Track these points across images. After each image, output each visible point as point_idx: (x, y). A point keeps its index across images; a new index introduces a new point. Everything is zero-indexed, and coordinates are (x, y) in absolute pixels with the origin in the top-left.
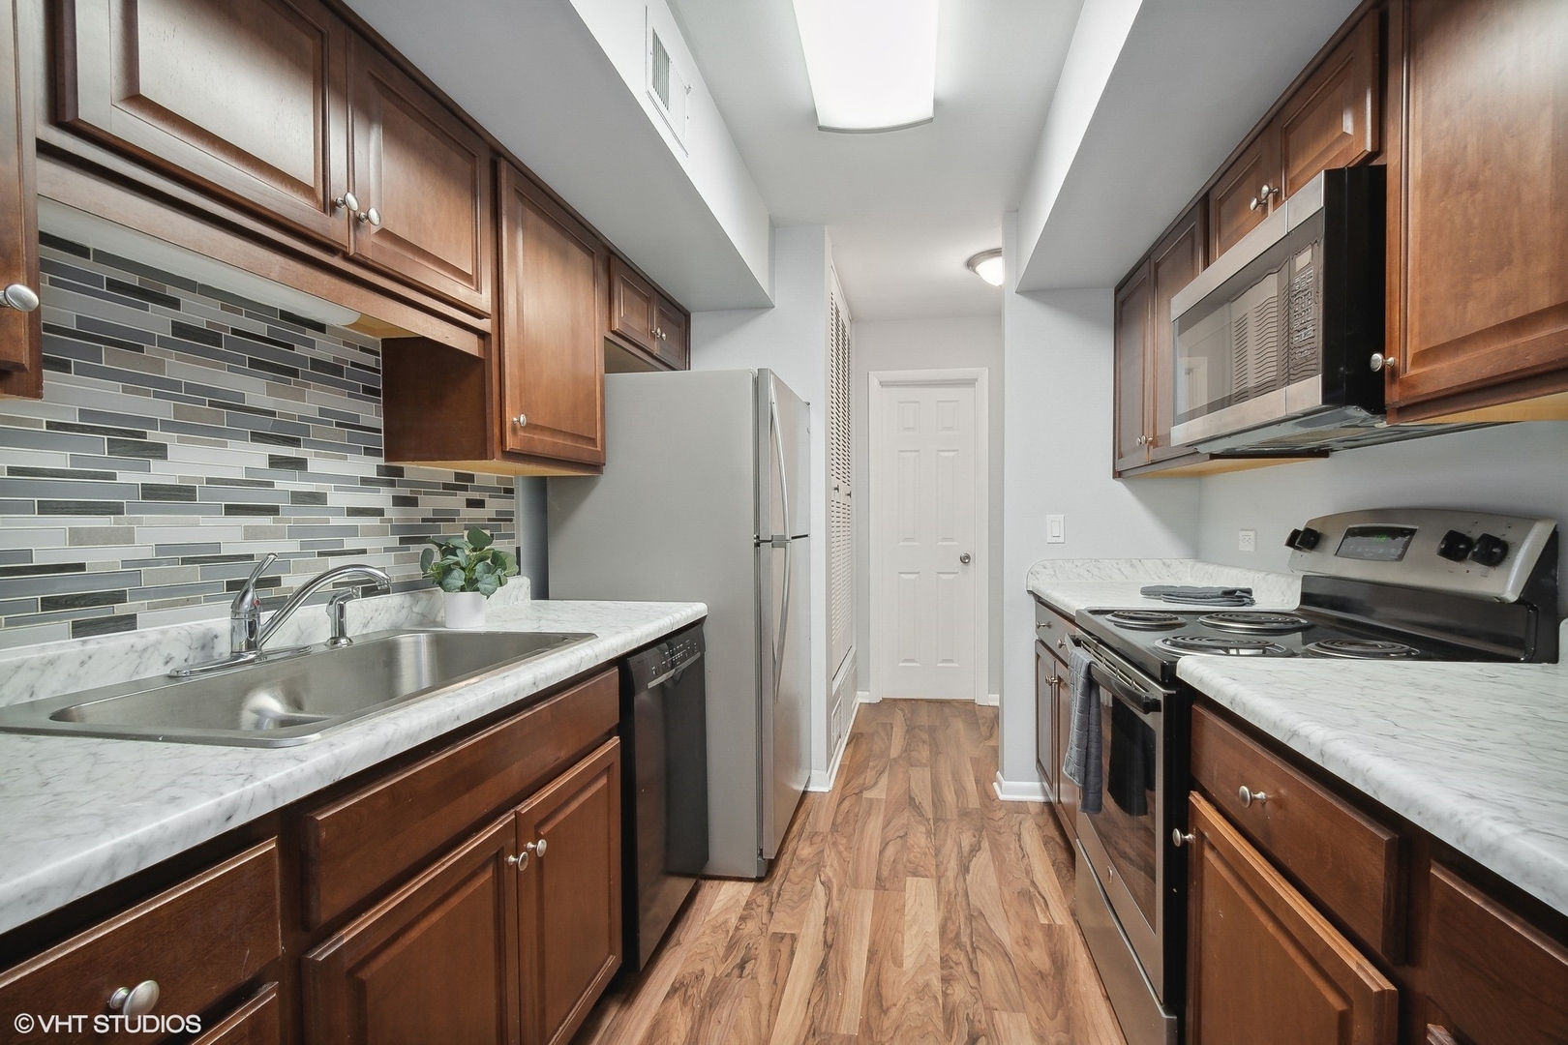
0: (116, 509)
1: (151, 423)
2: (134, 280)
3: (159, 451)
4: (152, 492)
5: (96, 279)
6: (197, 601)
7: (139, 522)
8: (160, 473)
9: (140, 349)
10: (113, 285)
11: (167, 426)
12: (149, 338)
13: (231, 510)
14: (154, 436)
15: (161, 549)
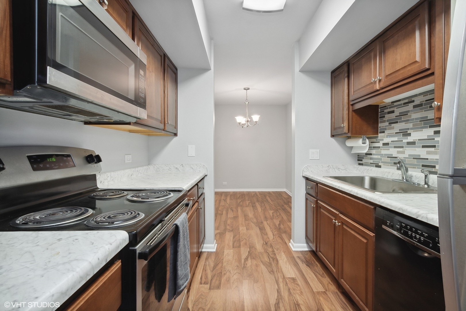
0: (402, 147)
1: (408, 129)
2: (407, 101)
3: (409, 135)
4: (409, 143)
5: (401, 104)
6: (415, 168)
7: (406, 149)
8: (410, 139)
9: (407, 114)
10: (404, 104)
11: (412, 129)
12: (408, 111)
13: (423, 147)
14: (409, 132)
15: (409, 155)
